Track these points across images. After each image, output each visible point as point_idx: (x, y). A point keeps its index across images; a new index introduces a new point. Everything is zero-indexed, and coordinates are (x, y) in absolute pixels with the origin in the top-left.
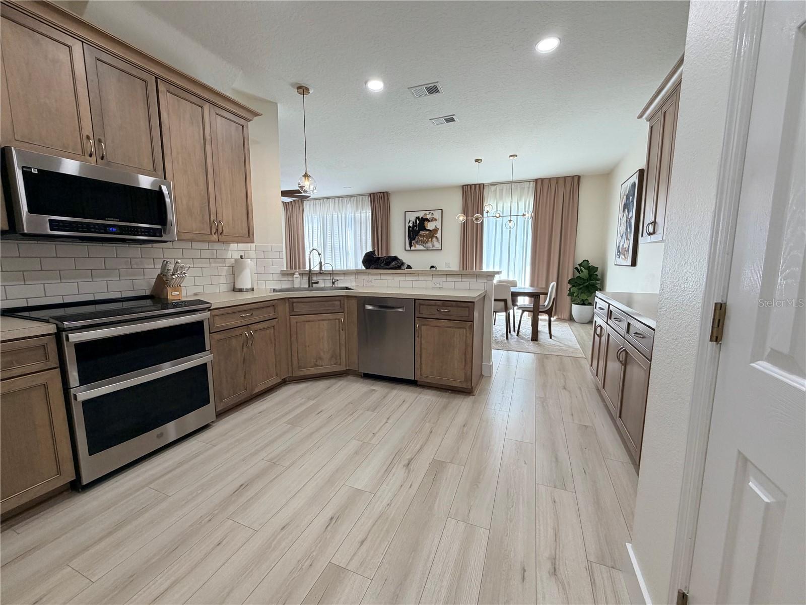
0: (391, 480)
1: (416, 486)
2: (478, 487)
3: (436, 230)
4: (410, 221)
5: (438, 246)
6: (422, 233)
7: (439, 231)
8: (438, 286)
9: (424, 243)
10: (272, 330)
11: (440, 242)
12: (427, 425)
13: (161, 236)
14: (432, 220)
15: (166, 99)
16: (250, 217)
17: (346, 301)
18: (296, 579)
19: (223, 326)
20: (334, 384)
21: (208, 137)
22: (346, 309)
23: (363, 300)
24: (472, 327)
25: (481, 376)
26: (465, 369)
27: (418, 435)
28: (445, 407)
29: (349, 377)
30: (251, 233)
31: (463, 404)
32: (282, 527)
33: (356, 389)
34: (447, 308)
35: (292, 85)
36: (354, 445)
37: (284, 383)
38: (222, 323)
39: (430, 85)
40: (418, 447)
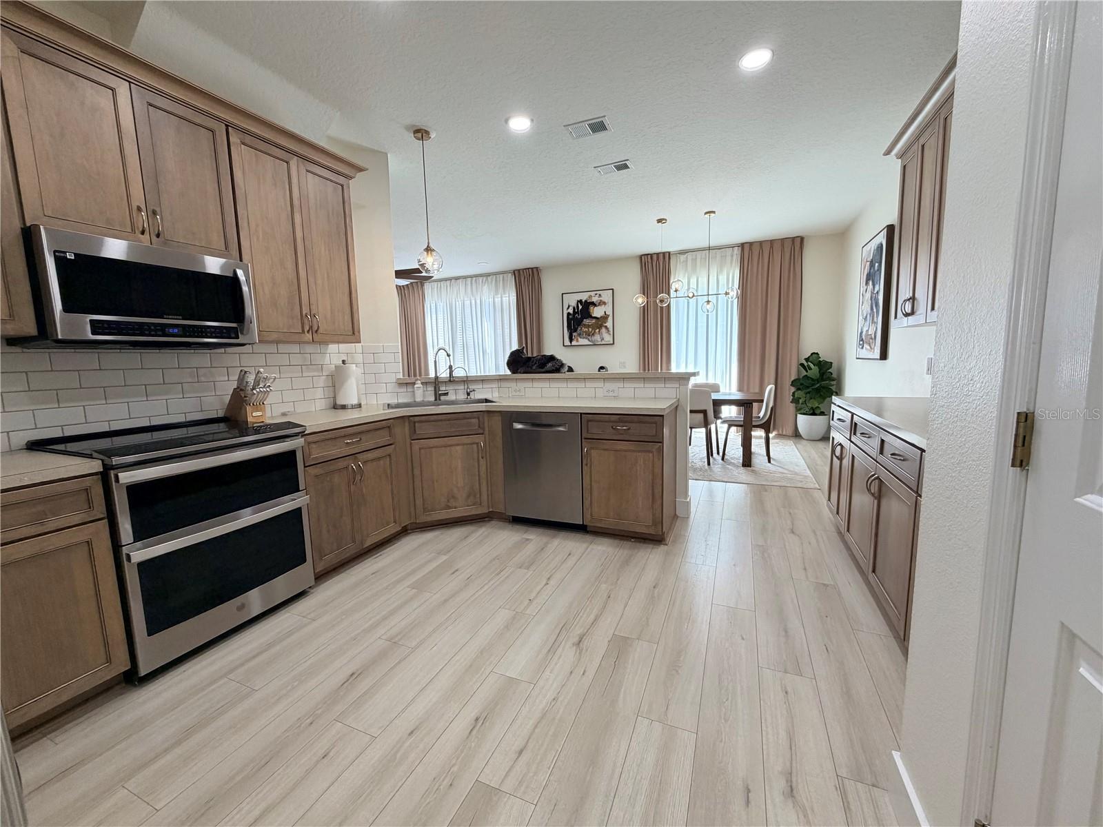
0: (556, 664)
1: (591, 674)
2: (677, 671)
3: (605, 317)
4: (569, 306)
5: (608, 338)
6: (586, 321)
7: (610, 319)
8: (611, 394)
9: (589, 336)
10: (388, 459)
11: (612, 333)
12: (604, 586)
13: (237, 337)
14: (600, 304)
15: (242, 154)
16: (355, 307)
17: (486, 419)
18: (431, 803)
19: (323, 456)
20: (472, 532)
21: (296, 202)
22: (487, 429)
23: (510, 416)
24: (661, 450)
25: (675, 517)
26: (652, 506)
27: (590, 601)
28: (626, 562)
29: (493, 522)
30: (356, 330)
31: (651, 557)
32: (410, 731)
33: (502, 538)
34: (626, 424)
35: (408, 128)
36: (503, 616)
37: (404, 532)
38: (321, 453)
39: (593, 121)
40: (592, 617)
